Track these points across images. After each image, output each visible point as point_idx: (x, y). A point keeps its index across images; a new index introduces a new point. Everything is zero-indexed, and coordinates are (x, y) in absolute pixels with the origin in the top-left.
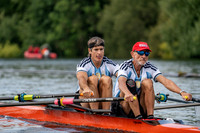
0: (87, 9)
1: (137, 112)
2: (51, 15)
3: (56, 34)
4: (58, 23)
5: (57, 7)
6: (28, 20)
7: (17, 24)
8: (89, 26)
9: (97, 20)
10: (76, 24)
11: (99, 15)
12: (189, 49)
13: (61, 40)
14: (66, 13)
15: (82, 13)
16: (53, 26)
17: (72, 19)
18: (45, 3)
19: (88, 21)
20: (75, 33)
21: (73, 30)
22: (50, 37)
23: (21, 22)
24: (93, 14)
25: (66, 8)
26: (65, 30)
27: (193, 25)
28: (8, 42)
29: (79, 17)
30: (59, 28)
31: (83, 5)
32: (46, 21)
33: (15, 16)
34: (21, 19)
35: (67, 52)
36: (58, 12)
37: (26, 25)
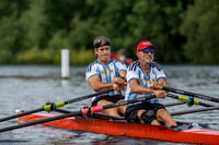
0: (168, 10)
2: (129, 18)
3: (135, 38)
4: (136, 25)
5: (135, 9)
6: (104, 24)
7: (92, 28)
8: (171, 28)
9: (179, 22)
10: (156, 27)
11: (181, 16)
14: (145, 15)
15: (163, 14)
16: (131, 29)
17: (151, 21)
19: (169, 23)
20: (156, 36)
22: (128, 41)
23: (97, 26)
24: (176, 15)
25: (145, 10)
26: (144, 33)
28: (83, 48)
29: (159, 19)
30: (137, 32)
31: (163, 6)
32: (124, 25)
33: (90, 20)
34: (96, 22)
37: (102, 29)
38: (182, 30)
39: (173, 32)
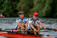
0: (13, 3)
1: (35, 34)
2: (3, 5)
3: (4, 10)
4: (5, 7)
5: (4, 2)
8: (14, 8)
9: (16, 6)
10: (10, 8)
11: (17, 5)
12: (42, 15)
13: (6, 12)
14: (7, 4)
15: (12, 4)
16: (3, 8)
17: (9, 6)
18: (1, 1)
21: (9, 9)
22: (3, 11)
24: (15, 5)
25: (7, 3)
26: (7, 9)
27: (43, 8)
30: (5, 9)
31: (12, 2)
35: (8, 15)
36: (5, 4)
38: (17, 8)
39: (15, 9)
